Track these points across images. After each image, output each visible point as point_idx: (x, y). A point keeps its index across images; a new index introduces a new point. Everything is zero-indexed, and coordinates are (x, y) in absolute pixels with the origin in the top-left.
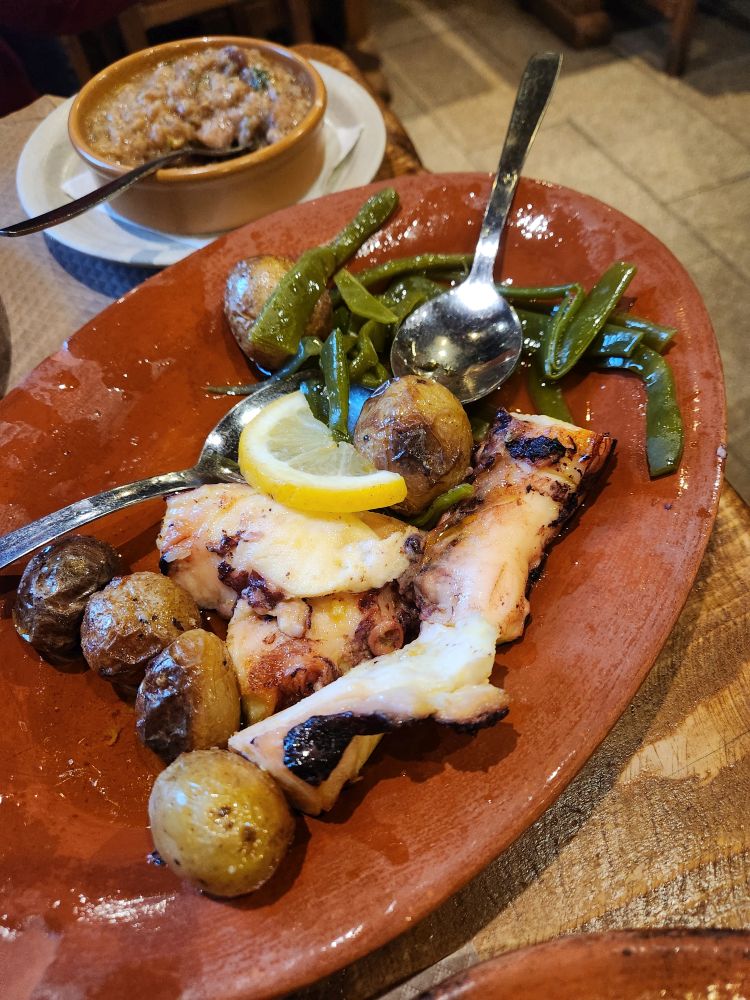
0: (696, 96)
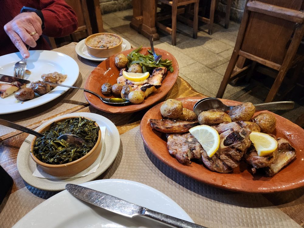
0: (179, 49)
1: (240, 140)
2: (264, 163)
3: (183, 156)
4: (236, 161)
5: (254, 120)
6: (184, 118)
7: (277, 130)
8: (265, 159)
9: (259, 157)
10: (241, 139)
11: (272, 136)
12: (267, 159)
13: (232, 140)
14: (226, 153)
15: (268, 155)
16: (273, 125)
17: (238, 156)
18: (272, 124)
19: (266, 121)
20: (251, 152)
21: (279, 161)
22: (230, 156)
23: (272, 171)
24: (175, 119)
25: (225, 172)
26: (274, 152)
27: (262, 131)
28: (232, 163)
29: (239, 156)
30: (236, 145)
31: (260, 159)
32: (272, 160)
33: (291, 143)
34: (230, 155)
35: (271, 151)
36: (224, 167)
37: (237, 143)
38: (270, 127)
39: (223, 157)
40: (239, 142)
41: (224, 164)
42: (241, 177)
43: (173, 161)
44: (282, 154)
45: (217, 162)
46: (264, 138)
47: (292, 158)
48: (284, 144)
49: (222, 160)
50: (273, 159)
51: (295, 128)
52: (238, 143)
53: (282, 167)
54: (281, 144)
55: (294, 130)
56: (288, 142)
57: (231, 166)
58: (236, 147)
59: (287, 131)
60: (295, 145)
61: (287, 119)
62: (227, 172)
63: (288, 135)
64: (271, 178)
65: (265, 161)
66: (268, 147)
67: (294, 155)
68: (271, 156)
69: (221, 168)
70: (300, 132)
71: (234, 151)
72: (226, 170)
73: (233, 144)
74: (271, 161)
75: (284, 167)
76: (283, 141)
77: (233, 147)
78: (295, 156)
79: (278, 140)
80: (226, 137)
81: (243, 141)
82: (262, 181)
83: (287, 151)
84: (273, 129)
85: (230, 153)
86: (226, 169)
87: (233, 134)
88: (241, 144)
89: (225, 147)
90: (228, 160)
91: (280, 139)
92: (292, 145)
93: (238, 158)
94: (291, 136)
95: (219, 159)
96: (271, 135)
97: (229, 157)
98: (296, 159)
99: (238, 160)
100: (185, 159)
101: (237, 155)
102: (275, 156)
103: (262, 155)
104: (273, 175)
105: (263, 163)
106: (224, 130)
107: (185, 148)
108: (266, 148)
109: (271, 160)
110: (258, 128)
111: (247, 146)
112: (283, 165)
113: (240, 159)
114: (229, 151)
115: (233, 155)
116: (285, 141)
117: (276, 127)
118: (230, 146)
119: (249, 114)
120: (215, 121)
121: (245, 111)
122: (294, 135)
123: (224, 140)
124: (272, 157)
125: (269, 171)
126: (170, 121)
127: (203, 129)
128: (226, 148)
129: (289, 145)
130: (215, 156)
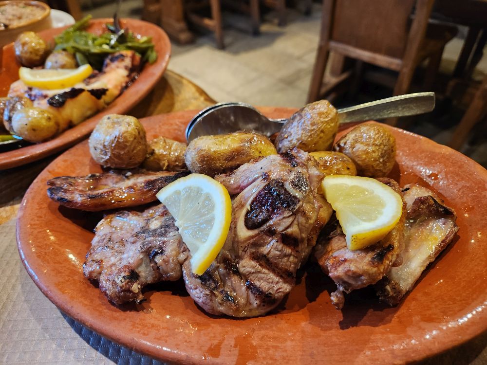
1: (288, 206)
2: (365, 273)
3: (115, 283)
4: (285, 275)
5: (339, 146)
6: (158, 164)
7: (400, 166)
8: (368, 257)
9: (349, 255)
10: (289, 202)
11: (387, 183)
12: (373, 258)
13: (268, 209)
14: (253, 253)
15: (379, 242)
16: (389, 154)
17: (289, 255)
18: (386, 151)
19: (368, 145)
20: (332, 238)
21: (412, 252)
22: (265, 261)
23: (394, 288)
24: (130, 170)
25: (257, 313)
26: (394, 229)
27: (362, 171)
28: (272, 282)
29: (292, 259)
30: (279, 225)
31: (351, 261)
32: (392, 257)
33: (440, 195)
34: (265, 256)
35: (386, 230)
36: (252, 297)
37: (281, 217)
38: (381, 160)
39: (247, 265)
40: (286, 214)
41: (251, 287)
42: (303, 324)
43: (92, 301)
44: (418, 230)
45: (229, 284)
46: (363, 191)
47: (447, 238)
48: (421, 201)
49: (243, 277)
50: (392, 255)
51: (443, 156)
52: (284, 218)
53: (423, 269)
54: (415, 203)
55: (444, 160)
56: (430, 194)
57: (270, 291)
58: (280, 229)
59: (426, 165)
60: (448, 199)
61: (421, 137)
62: (263, 311)
63: (430, 176)
64: (395, 312)
65: (365, 267)
66: (376, 218)
67: (452, 229)
68: (387, 245)
69: (242, 301)
70: (459, 163)
71: (275, 244)
72: (259, 306)
73: (271, 222)
74: (387, 262)
75: (430, 268)
76: (416, 193)
77: (271, 232)
78: (455, 230)
79: (404, 192)
80: (250, 202)
81: (297, 208)
82: (367, 328)
83: (431, 220)
84: (390, 166)
85: (265, 250)
86: (255, 303)
87: (268, 189)
88: (291, 219)
89: (251, 233)
90: (260, 272)
91: (408, 189)
92: (443, 202)
93: (290, 263)
94: (438, 178)
95: (237, 272)
96: (386, 179)
97: (263, 262)
98: (459, 237)
99: (292, 268)
100: (119, 292)
101: (285, 256)
102: (399, 241)
103: (359, 246)
104: (400, 301)
105: (360, 275)
106: (246, 182)
107: (131, 253)
108: (370, 220)
109: (388, 259)
110: (350, 166)
111: (311, 221)
112: (424, 262)
113: (295, 264)
114: (263, 245)
115: (275, 257)
116: (424, 193)
117: (398, 159)
118: (262, 228)
119: (322, 131)
120: (229, 161)
121: (313, 124)
122: (443, 174)
123: (244, 212)
124: (390, 248)
125: (386, 290)
126: (114, 175)
127: (190, 188)
128: (252, 237)
129: (435, 201)
130: (222, 265)
